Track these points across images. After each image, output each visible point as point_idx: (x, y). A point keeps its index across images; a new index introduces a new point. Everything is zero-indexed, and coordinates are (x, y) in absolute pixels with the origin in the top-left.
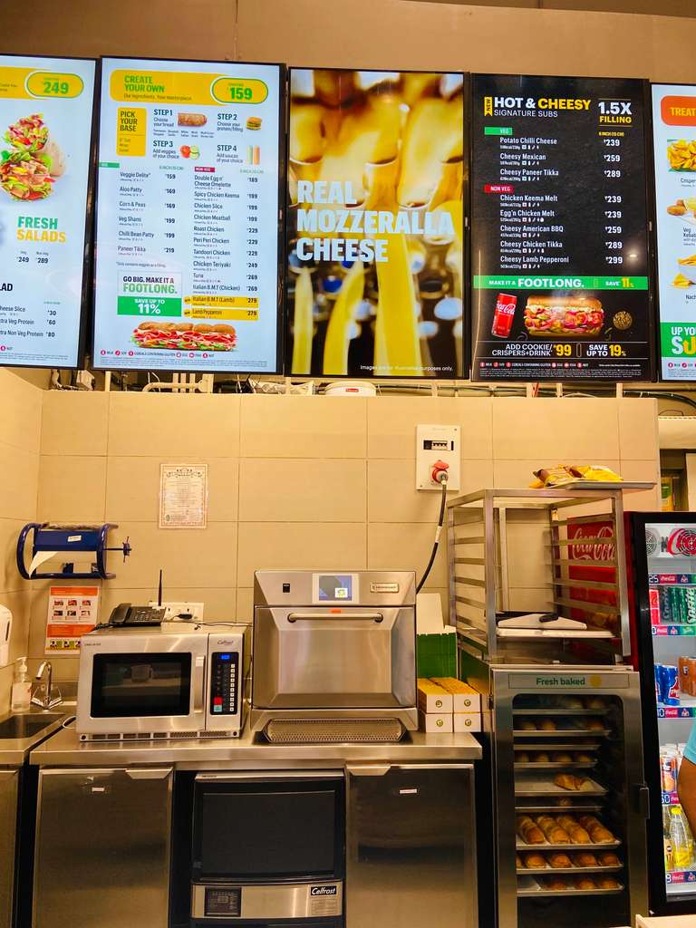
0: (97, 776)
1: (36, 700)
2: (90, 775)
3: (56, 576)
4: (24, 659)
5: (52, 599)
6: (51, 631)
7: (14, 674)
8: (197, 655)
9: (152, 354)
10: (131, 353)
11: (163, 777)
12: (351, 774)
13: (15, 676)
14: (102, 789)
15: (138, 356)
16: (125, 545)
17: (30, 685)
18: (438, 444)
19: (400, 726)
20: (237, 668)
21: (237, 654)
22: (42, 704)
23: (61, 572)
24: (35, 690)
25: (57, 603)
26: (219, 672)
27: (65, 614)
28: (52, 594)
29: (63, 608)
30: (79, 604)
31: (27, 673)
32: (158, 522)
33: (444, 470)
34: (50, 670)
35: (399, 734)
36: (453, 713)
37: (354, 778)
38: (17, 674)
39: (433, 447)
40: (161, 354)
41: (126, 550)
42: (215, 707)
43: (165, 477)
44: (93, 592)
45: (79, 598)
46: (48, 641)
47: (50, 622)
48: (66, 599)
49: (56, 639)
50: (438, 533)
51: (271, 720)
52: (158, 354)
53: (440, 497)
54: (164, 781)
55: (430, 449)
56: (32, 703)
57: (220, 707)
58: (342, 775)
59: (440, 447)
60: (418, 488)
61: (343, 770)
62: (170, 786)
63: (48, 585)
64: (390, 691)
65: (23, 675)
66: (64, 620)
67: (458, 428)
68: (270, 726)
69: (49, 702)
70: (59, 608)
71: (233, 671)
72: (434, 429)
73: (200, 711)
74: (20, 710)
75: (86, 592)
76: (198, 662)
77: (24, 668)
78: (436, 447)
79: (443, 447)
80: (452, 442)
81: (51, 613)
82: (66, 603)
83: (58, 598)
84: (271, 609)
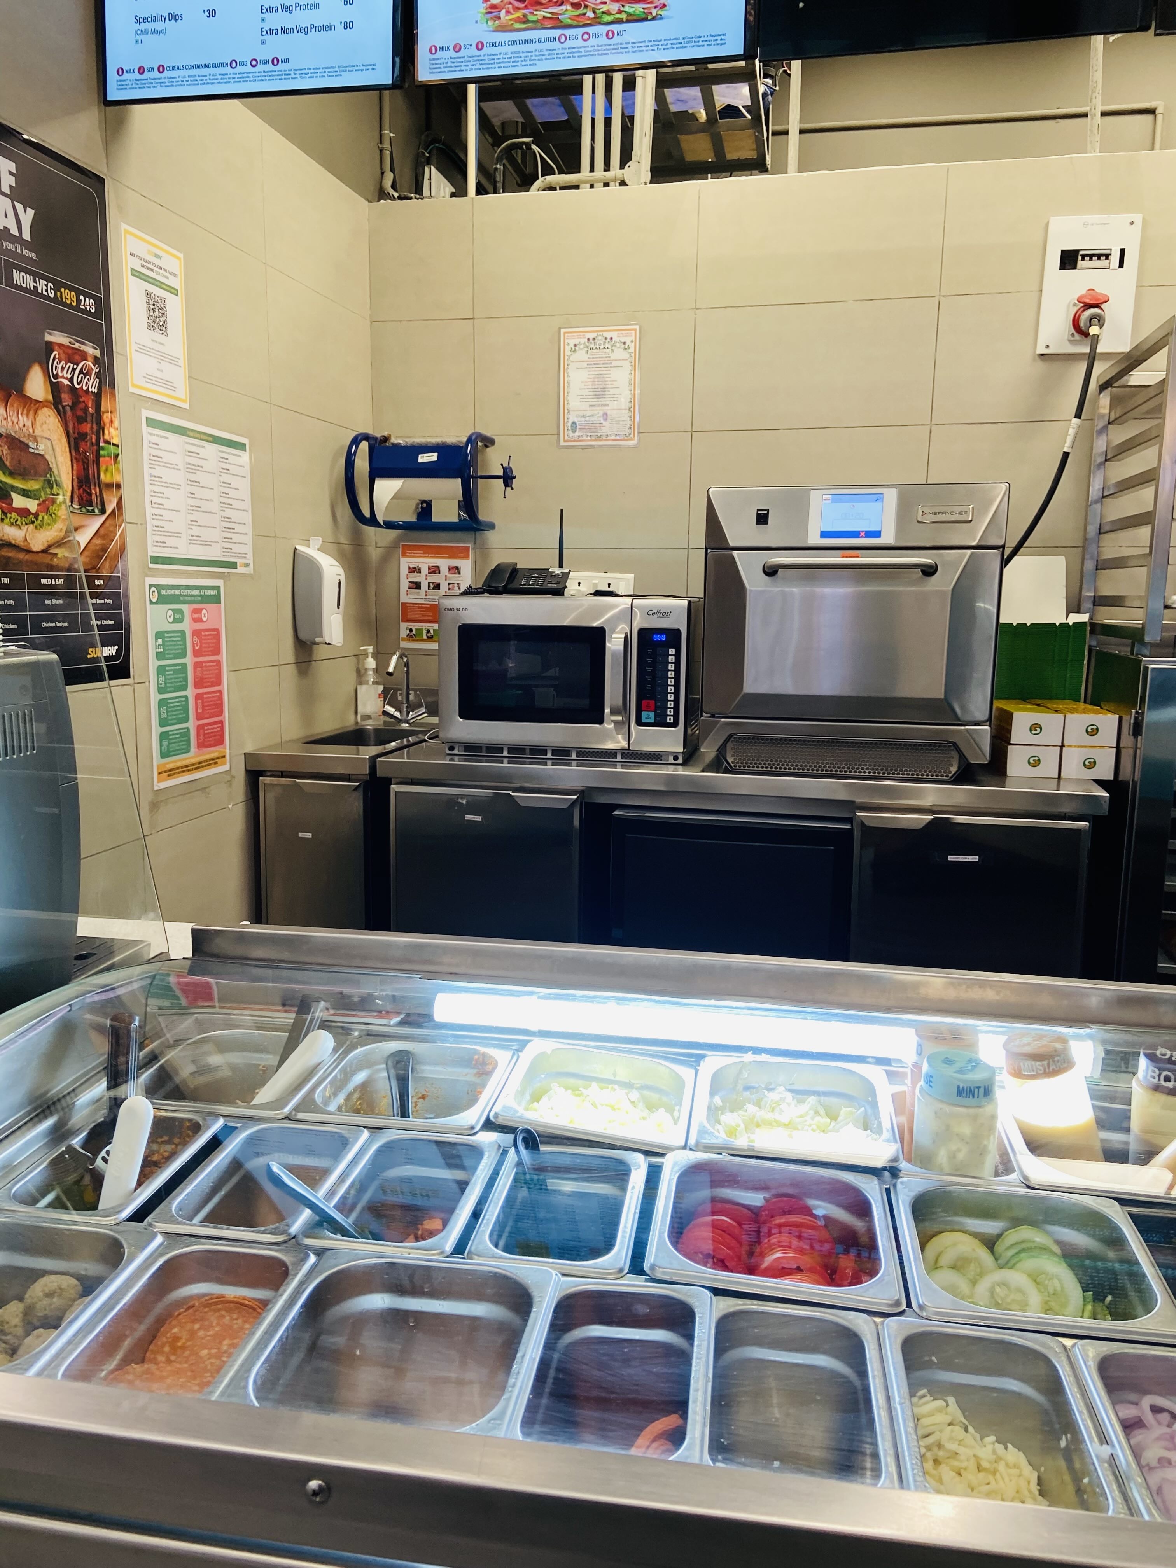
0: (470, 799)
1: (390, 710)
2: (462, 796)
3: (407, 527)
4: (370, 649)
5: (405, 563)
6: (407, 612)
7: (358, 671)
8: (613, 631)
9: (515, 42)
10: (480, 46)
11: (565, 806)
12: (863, 824)
13: (360, 674)
14: (479, 818)
15: (493, 50)
16: (505, 469)
17: (381, 688)
18: (1091, 257)
19: (956, 755)
20: (678, 655)
21: (678, 632)
22: (397, 714)
23: (413, 518)
24: (388, 696)
25: (412, 570)
26: (649, 660)
27: (424, 586)
28: (404, 555)
29: (423, 578)
30: (444, 570)
31: (376, 670)
32: (558, 434)
33: (1097, 306)
34: (407, 665)
35: (954, 769)
36: (1062, 746)
37: (868, 831)
38: (363, 671)
39: (1080, 263)
40: (532, 41)
41: (508, 478)
42: (644, 714)
43: (568, 353)
44: (463, 553)
45: (444, 563)
46: (404, 627)
47: (404, 599)
48: (425, 562)
49: (415, 626)
50: (1072, 432)
51: (730, 736)
52: (526, 42)
53: (1083, 367)
54: (566, 813)
55: (1075, 267)
56: (385, 713)
57: (652, 714)
58: (848, 827)
59: (1095, 262)
60: (1041, 350)
61: (850, 820)
62: (576, 822)
63: (399, 539)
64: (942, 697)
65: (371, 673)
66: (422, 597)
67: (1138, 218)
68: (729, 745)
69: (408, 714)
70: (415, 578)
71: (672, 659)
72: (1085, 225)
73: (620, 718)
74: (370, 722)
75: (453, 553)
76: (614, 644)
77: (371, 663)
78: (1087, 263)
79: (1103, 262)
80: (1123, 251)
81: (404, 585)
82: (425, 570)
83: (414, 562)
84: (735, 553)
